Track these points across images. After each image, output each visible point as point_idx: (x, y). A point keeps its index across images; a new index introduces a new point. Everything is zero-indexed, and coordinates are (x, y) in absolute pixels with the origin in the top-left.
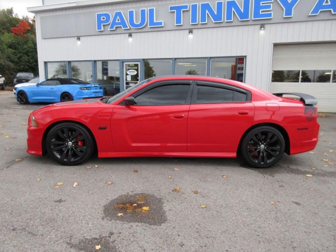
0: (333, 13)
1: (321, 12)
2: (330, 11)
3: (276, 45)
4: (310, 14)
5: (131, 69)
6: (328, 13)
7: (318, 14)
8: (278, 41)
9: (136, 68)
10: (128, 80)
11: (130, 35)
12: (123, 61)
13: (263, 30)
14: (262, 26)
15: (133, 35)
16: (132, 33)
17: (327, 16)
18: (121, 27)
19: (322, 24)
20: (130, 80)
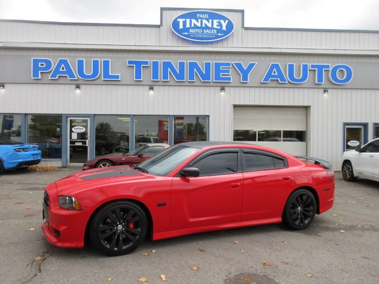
0: (280, 82)
1: (271, 80)
2: (277, 80)
3: (235, 106)
4: (262, 82)
5: (78, 126)
6: (276, 82)
7: (269, 82)
8: (237, 103)
9: (85, 124)
10: (73, 138)
11: (78, 87)
12: (67, 116)
13: (223, 91)
14: (223, 89)
15: (82, 86)
16: (80, 84)
17: (275, 84)
18: (67, 76)
19: (272, 90)
20: (76, 138)
